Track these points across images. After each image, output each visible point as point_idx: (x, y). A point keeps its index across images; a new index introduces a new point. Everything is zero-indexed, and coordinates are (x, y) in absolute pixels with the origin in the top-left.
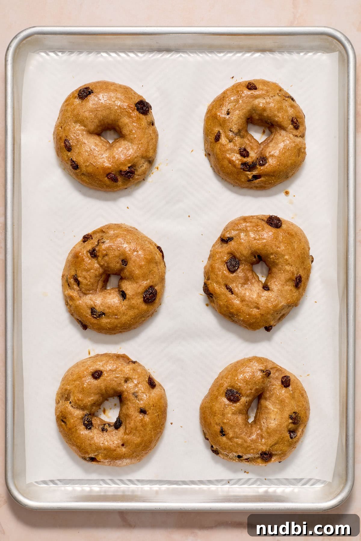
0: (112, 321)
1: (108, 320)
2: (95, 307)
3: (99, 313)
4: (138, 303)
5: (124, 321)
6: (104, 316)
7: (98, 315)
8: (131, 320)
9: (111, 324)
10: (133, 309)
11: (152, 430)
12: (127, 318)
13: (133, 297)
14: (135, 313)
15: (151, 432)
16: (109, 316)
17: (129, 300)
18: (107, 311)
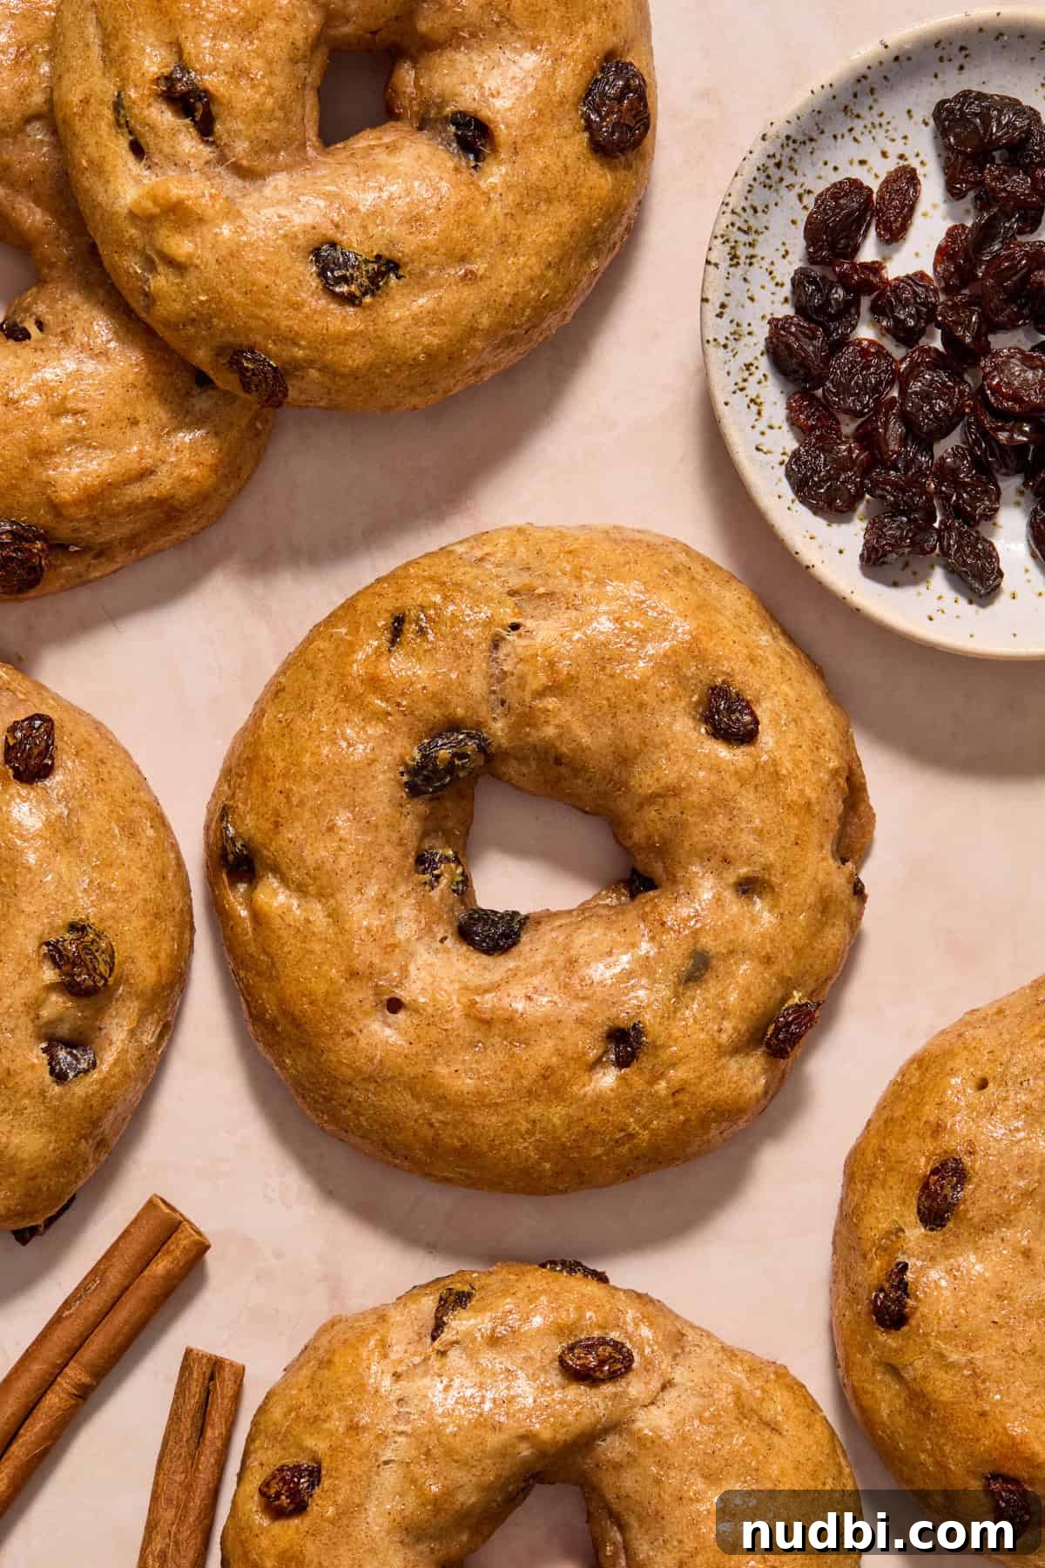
0: (445, 301)
1: (423, 301)
2: (339, 237)
3: (370, 267)
4: (569, 162)
5: (509, 285)
6: (399, 277)
7: (366, 282)
8: (542, 276)
9: (443, 322)
10: (549, 201)
11: (538, 1136)
12: (524, 265)
13: (539, 130)
14: (560, 225)
15: (527, 1132)
16: (423, 274)
17: (516, 153)
18: (408, 244)
